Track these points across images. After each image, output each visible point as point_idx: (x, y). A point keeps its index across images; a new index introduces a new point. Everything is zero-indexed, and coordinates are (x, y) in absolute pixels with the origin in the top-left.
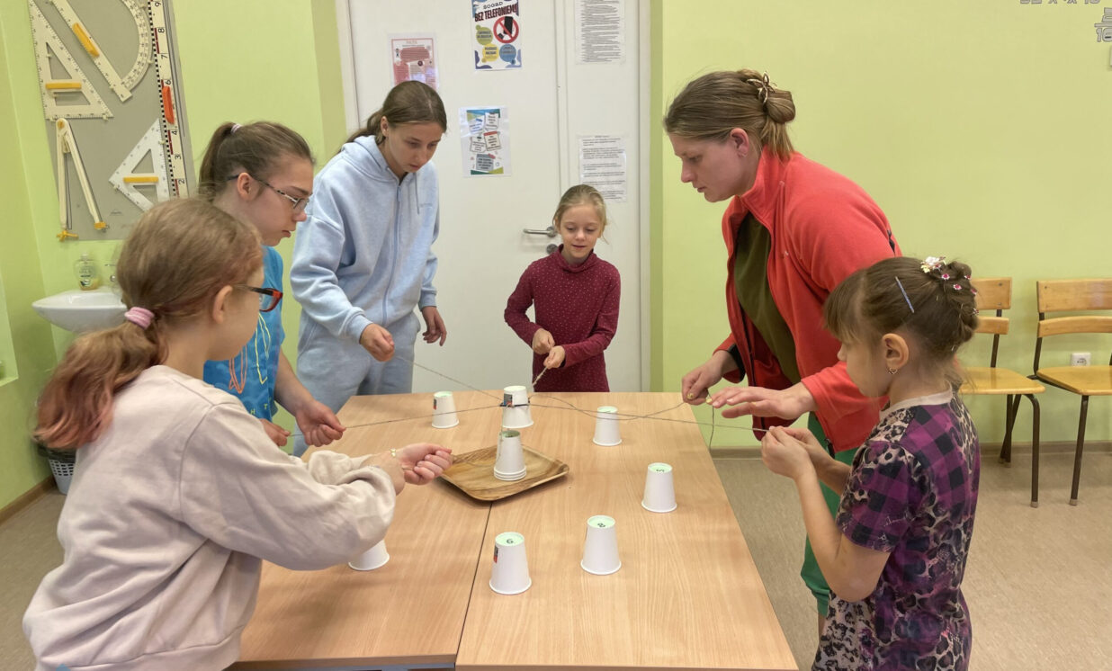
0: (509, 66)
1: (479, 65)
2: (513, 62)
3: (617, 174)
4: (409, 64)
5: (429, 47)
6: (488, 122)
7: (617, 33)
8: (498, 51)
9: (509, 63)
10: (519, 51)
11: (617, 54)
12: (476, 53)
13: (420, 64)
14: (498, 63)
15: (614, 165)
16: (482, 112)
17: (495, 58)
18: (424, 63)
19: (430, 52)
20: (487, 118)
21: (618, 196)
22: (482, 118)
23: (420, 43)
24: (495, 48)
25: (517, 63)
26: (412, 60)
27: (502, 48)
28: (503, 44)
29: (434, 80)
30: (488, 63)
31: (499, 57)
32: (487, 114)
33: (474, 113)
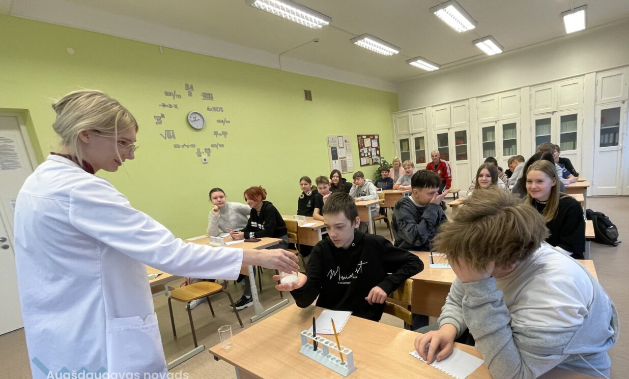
7: (17, 159)
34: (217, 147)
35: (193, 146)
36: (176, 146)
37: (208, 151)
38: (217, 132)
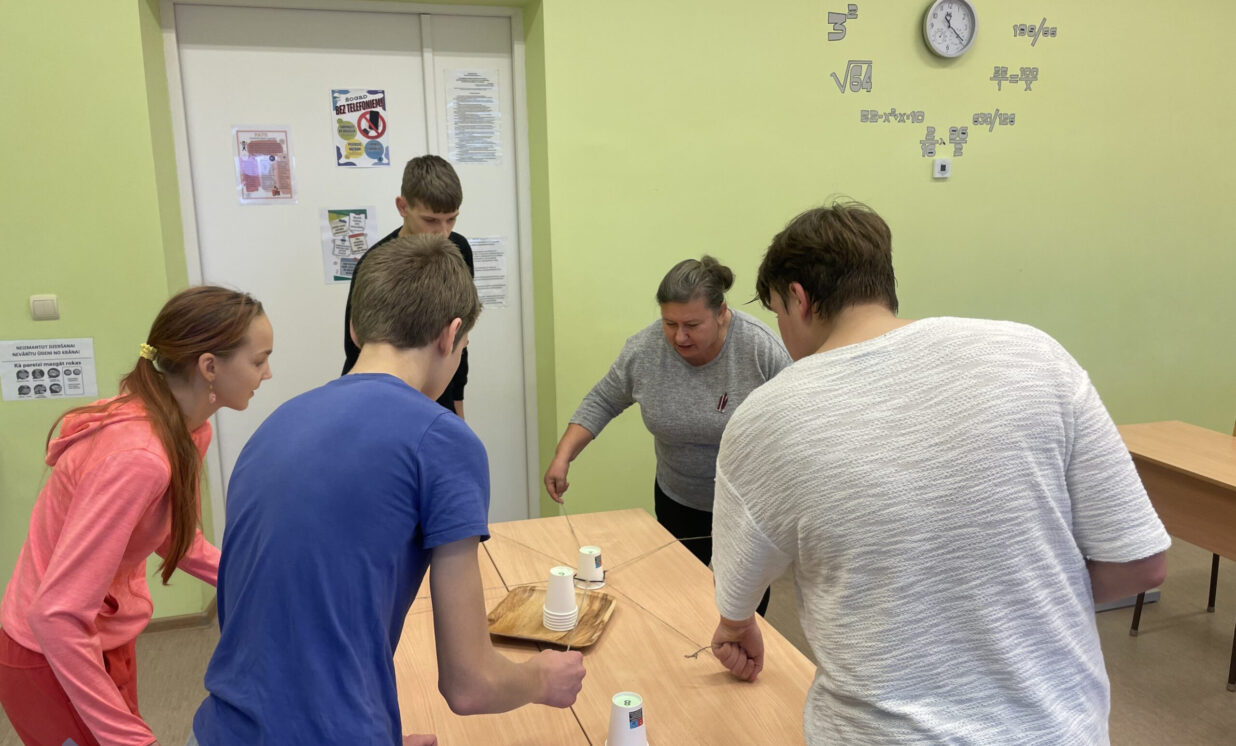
0: (375, 164)
1: (342, 161)
2: (380, 159)
3: (497, 278)
4: (259, 159)
5: (282, 141)
6: (353, 223)
7: (492, 133)
8: (363, 148)
9: (376, 161)
10: (387, 148)
11: (493, 154)
12: (338, 149)
13: (272, 159)
14: (364, 160)
15: (493, 269)
16: (346, 213)
17: (360, 154)
18: (277, 158)
19: (284, 147)
20: (352, 218)
21: (498, 300)
22: (346, 219)
23: (270, 136)
24: (360, 144)
25: (385, 161)
26: (262, 154)
27: (368, 144)
28: (368, 140)
29: (288, 178)
30: (351, 160)
31: (365, 155)
32: (352, 215)
33: (337, 214)
34: (992, 124)
35: (918, 117)
36: (868, 116)
37: (959, 135)
38: (1005, 70)
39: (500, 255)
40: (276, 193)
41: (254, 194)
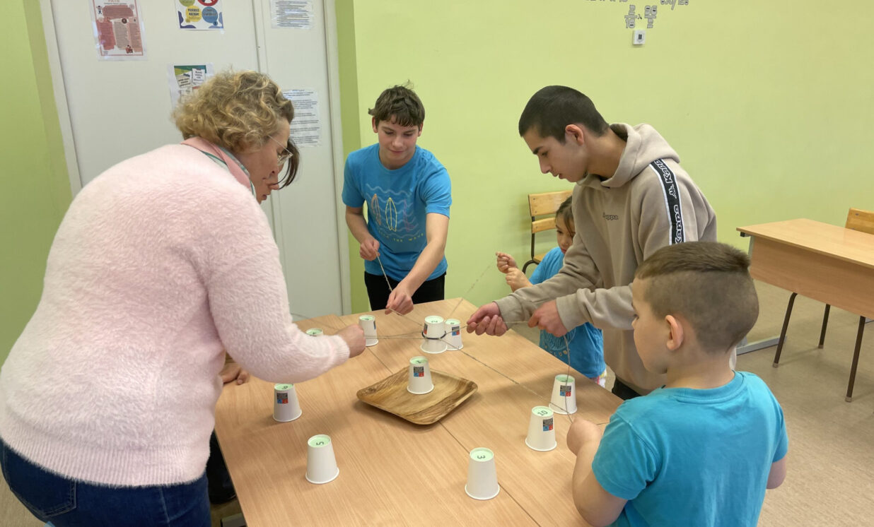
0: (210, 27)
1: (183, 24)
2: (216, 23)
3: (313, 122)
4: (112, 21)
5: (132, 6)
6: (195, 77)
7: (306, 3)
8: (200, 13)
9: (212, 24)
10: (221, 14)
11: (307, 21)
12: (180, 14)
13: (124, 21)
14: (201, 24)
15: (310, 114)
16: (190, 68)
17: (199, 19)
18: (128, 20)
19: (134, 11)
20: (194, 73)
21: (314, 140)
22: (190, 73)
23: (121, 2)
24: (198, 10)
25: (219, 25)
26: (115, 17)
27: (204, 10)
28: (205, 7)
29: (139, 38)
30: (191, 23)
31: (202, 18)
32: (194, 70)
33: (182, 69)
34: (673, 4)
37: (651, 12)
39: (315, 103)
40: (129, 50)
41: (110, 52)
